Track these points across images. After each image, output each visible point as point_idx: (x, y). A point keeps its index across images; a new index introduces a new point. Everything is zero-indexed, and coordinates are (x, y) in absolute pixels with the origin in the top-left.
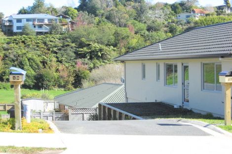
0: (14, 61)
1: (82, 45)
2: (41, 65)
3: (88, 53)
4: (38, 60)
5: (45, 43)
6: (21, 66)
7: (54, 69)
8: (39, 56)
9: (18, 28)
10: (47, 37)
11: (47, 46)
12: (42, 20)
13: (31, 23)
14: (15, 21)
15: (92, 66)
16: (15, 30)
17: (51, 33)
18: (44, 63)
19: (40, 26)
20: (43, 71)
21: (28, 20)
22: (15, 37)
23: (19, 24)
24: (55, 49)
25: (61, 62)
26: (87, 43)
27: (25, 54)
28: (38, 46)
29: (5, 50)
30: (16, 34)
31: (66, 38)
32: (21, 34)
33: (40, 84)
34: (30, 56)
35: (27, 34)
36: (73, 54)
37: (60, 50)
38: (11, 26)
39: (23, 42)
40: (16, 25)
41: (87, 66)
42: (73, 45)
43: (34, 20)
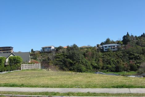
0: (106, 62)
1: (131, 54)
2: (117, 63)
3: (134, 57)
4: (116, 61)
5: (117, 55)
6: (110, 63)
7: (122, 64)
8: (115, 59)
9: (106, 49)
10: (117, 52)
11: (118, 56)
12: (114, 46)
13: (110, 47)
14: (104, 47)
15: (136, 62)
16: (105, 50)
17: (118, 51)
18: (118, 62)
19: (114, 49)
20: (118, 65)
21: (109, 46)
22: (105, 53)
23: (106, 48)
24: (121, 57)
25: (124, 61)
26: (133, 54)
27: (110, 59)
28: (114, 56)
29: (103, 58)
30: (105, 52)
31: (124, 52)
32: (107, 52)
33: (118, 70)
34: (112, 60)
35: (110, 52)
36: (128, 58)
37: (122, 57)
38: (103, 49)
39: (109, 55)
40: (105, 48)
41: (134, 62)
42: (128, 55)
43: (111, 46)
